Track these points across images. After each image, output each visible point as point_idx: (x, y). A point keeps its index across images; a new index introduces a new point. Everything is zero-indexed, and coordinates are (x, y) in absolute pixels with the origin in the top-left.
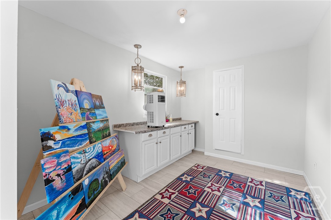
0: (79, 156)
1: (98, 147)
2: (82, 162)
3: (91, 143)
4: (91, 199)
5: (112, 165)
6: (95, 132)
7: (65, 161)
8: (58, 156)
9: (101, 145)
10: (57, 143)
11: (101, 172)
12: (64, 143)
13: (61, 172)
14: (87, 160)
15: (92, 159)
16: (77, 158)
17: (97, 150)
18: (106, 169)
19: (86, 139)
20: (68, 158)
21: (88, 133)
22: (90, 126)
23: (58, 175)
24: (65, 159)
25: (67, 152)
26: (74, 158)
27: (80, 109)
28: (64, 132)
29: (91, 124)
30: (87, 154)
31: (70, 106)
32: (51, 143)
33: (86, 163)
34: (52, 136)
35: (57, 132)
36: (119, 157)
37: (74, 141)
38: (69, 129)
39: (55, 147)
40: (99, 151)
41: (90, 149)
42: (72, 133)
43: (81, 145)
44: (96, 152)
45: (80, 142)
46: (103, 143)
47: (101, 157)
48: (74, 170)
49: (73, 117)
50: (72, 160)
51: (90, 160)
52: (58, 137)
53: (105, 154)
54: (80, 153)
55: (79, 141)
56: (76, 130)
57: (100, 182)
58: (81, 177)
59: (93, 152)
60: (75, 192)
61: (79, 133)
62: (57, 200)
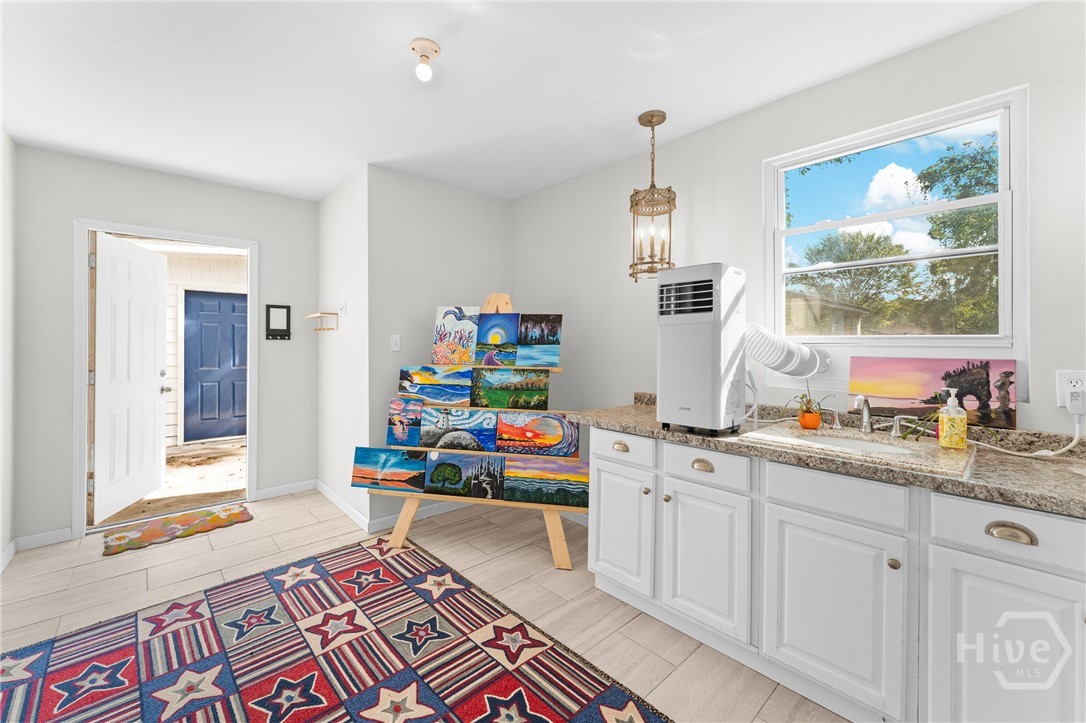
0: (434, 413)
1: (486, 418)
2: (439, 425)
3: (473, 404)
4: (434, 485)
5: (512, 470)
6: (491, 389)
7: (413, 411)
8: (407, 401)
9: (494, 417)
10: (414, 385)
11: (473, 463)
12: (422, 389)
13: (406, 421)
14: (451, 428)
15: (461, 430)
16: (431, 415)
17: (479, 421)
18: (492, 469)
19: (463, 395)
20: (419, 408)
21: (472, 387)
22: (479, 375)
23: (402, 423)
24: (414, 408)
25: (422, 401)
26: (426, 412)
27: (477, 345)
28: (427, 374)
29: (484, 372)
30: (450, 417)
31: (457, 340)
32: (406, 384)
33: (448, 431)
34: (410, 376)
35: (417, 373)
36: (553, 471)
37: (439, 390)
38: (435, 373)
39: (410, 390)
40: (485, 426)
41: (460, 413)
42: (438, 379)
43: (449, 400)
44: (476, 423)
45: (448, 396)
46: (502, 416)
47: (486, 438)
48: (423, 429)
49: (456, 357)
50: (423, 415)
51: (457, 430)
52: (417, 379)
53: (501, 439)
54: (438, 410)
55: (449, 393)
56: (448, 376)
57: (464, 478)
58: (433, 445)
59: (467, 421)
60: (414, 455)
61: (450, 382)
62: (393, 447)
